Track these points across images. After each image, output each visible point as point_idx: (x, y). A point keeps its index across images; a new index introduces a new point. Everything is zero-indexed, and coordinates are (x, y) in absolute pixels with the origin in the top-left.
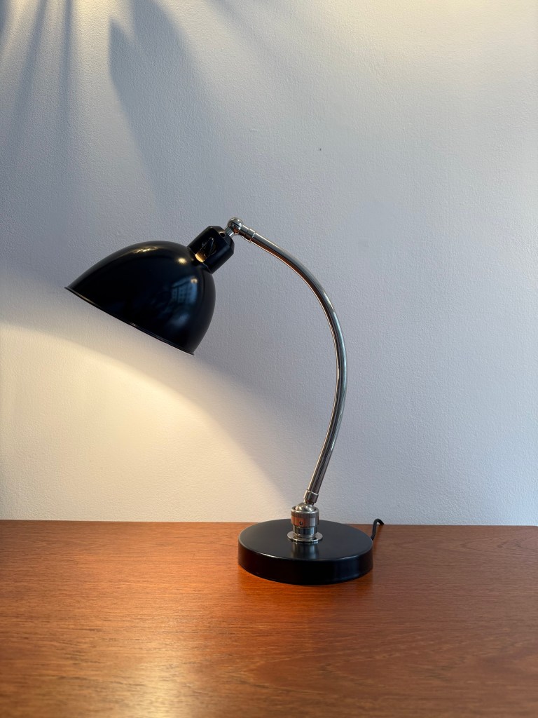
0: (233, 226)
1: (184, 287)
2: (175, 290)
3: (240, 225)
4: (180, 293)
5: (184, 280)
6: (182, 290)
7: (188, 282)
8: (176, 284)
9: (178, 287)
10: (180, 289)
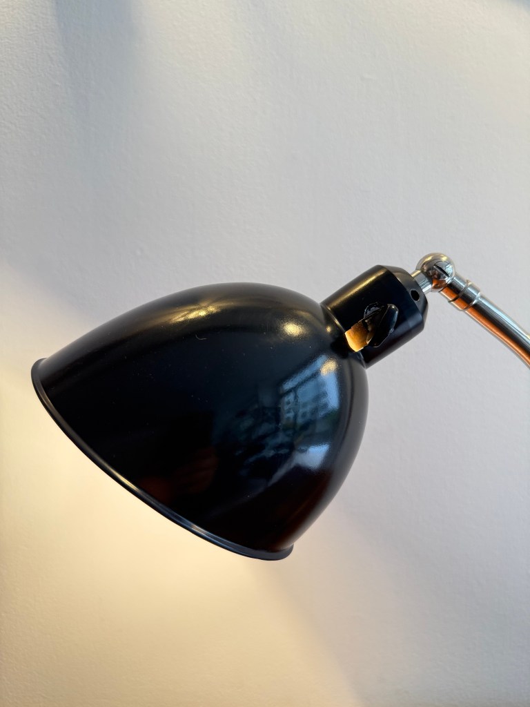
0: (434, 272)
1: (310, 386)
2: (291, 397)
3: (449, 269)
4: (301, 400)
5: (307, 372)
6: (306, 393)
7: (316, 374)
8: (288, 385)
9: (294, 389)
10: (300, 391)
